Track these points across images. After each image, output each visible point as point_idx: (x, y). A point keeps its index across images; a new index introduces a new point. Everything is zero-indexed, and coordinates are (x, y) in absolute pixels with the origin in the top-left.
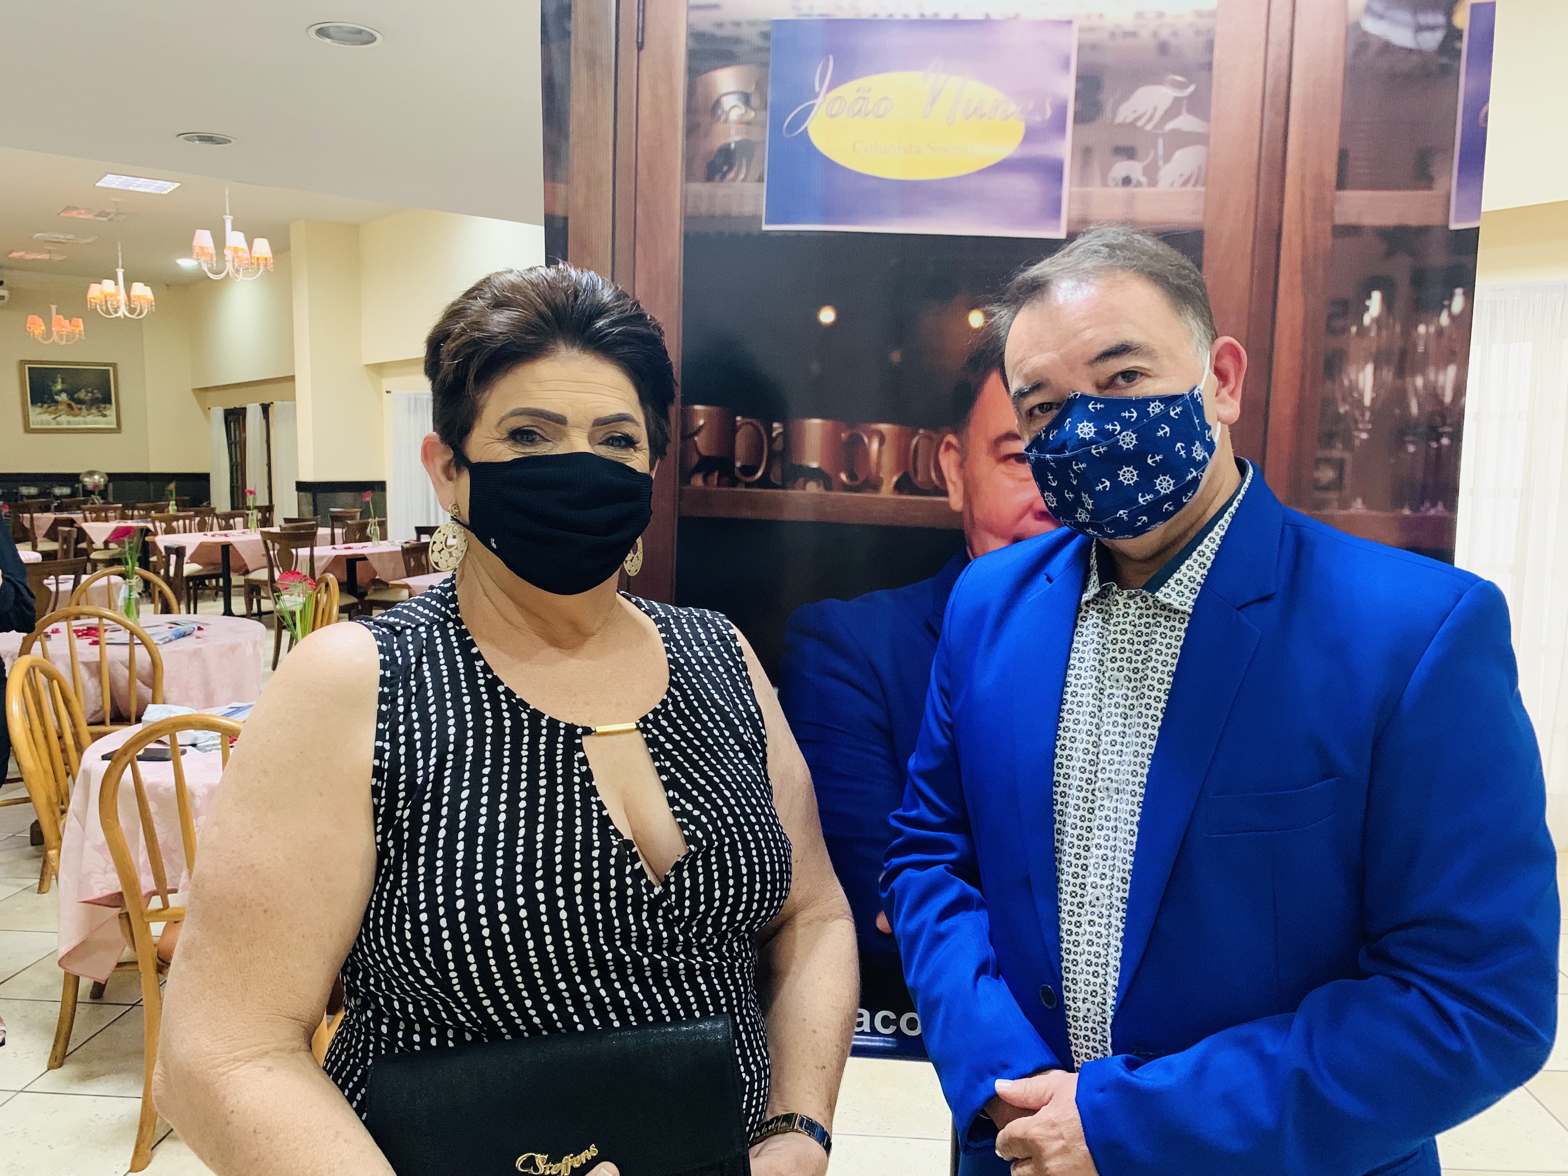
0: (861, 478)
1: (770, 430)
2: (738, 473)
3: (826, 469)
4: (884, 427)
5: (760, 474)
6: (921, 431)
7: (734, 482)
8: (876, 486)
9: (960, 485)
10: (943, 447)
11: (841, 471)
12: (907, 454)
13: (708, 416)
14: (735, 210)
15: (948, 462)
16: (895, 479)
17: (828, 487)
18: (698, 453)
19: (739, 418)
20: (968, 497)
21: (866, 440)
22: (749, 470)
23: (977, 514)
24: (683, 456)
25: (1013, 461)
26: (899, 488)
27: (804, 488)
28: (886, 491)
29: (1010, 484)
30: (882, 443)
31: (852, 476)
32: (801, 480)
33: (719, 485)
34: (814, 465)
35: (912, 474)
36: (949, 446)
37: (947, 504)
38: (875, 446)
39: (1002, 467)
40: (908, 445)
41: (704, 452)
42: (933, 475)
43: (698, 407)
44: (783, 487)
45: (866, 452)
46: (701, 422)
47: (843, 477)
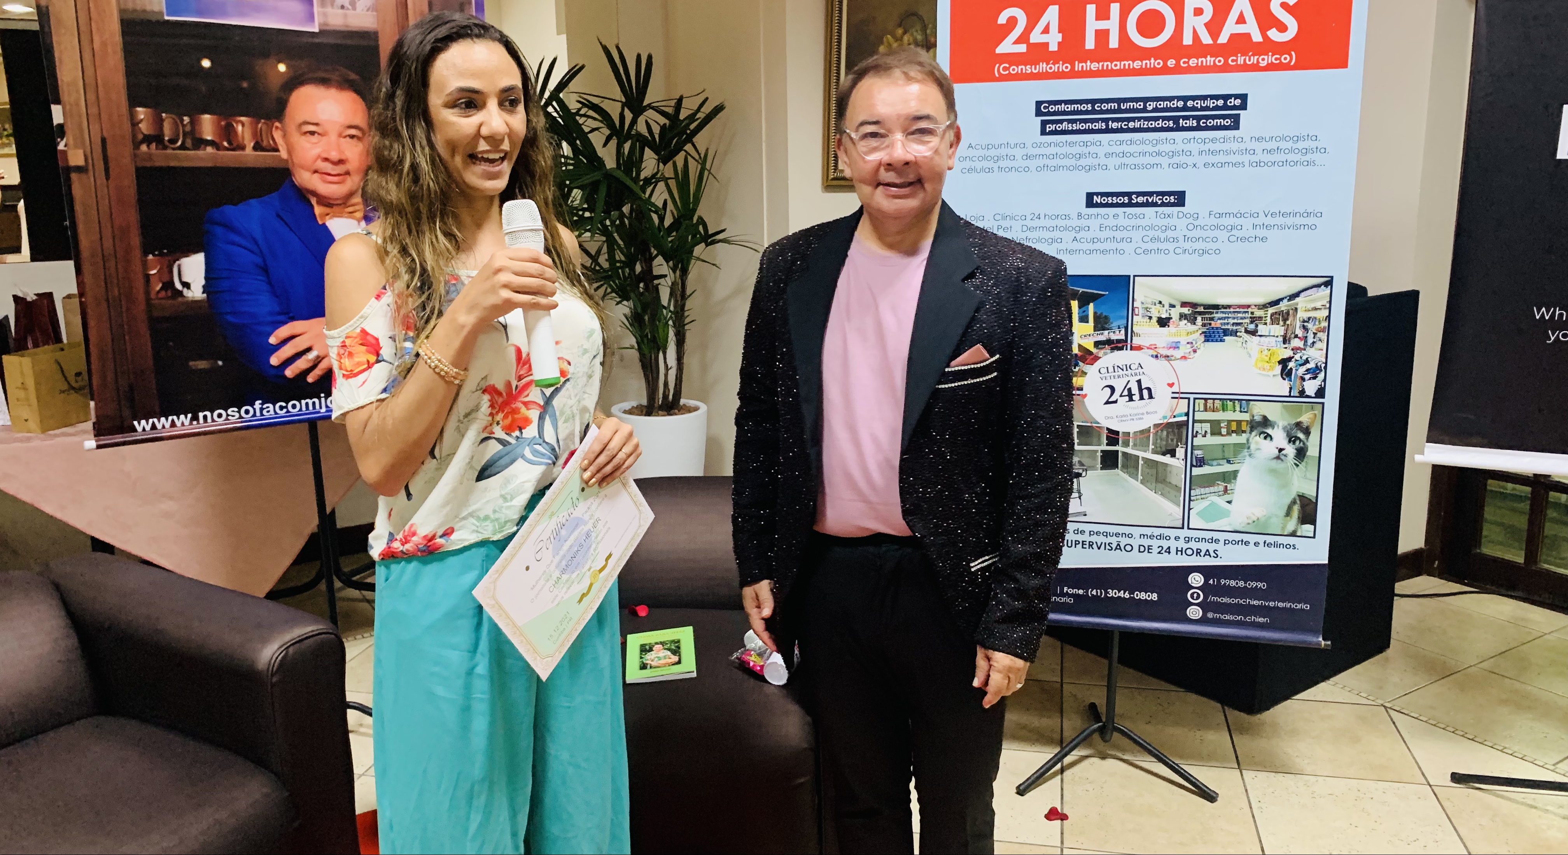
0: (235, 145)
1: (182, 120)
2: (167, 144)
3: (217, 140)
4: (243, 119)
5: (179, 143)
6: (263, 121)
7: (165, 148)
8: (243, 148)
9: (285, 146)
10: (274, 129)
11: (223, 140)
12: (257, 132)
13: (145, 114)
14: (148, 8)
15: (277, 135)
16: (252, 144)
17: (218, 149)
18: (142, 133)
19: (164, 115)
20: (290, 152)
21: (235, 125)
22: (173, 141)
23: (294, 160)
24: (134, 136)
25: (308, 134)
26: (255, 148)
27: (205, 149)
28: (249, 150)
29: (308, 145)
30: (243, 125)
31: (230, 143)
32: (203, 146)
33: (157, 149)
34: (209, 138)
35: (260, 141)
36: (277, 128)
37: (280, 156)
38: (240, 128)
39: (303, 137)
40: (256, 127)
41: (146, 132)
42: (271, 142)
43: (139, 109)
44: (194, 149)
45: (236, 132)
46: (142, 117)
47: (225, 144)
